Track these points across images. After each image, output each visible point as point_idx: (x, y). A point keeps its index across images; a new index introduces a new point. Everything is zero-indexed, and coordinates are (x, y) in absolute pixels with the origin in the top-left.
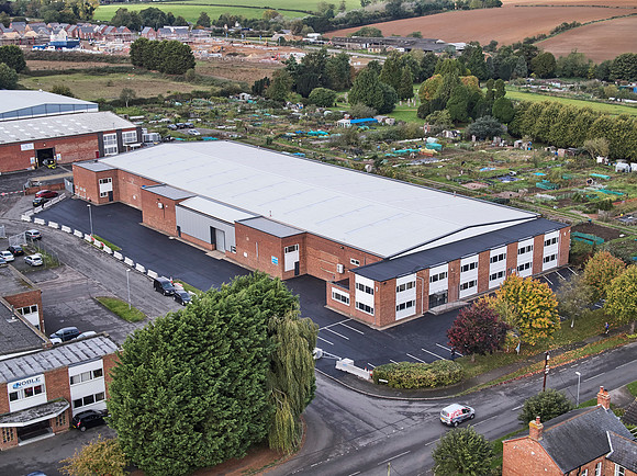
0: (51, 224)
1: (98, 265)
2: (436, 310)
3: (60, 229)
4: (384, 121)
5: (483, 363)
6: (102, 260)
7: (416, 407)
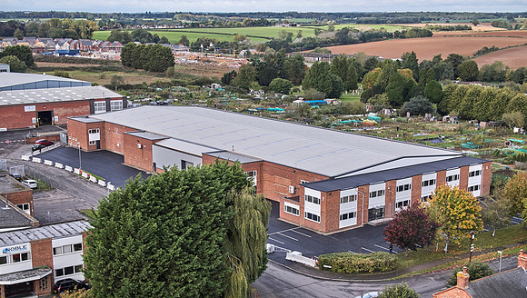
0: (47, 162)
1: (85, 190)
2: (374, 222)
3: (54, 165)
4: (332, 102)
5: (414, 258)
6: (88, 186)
7: (355, 286)
